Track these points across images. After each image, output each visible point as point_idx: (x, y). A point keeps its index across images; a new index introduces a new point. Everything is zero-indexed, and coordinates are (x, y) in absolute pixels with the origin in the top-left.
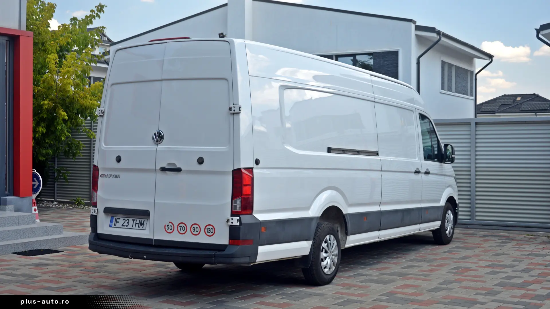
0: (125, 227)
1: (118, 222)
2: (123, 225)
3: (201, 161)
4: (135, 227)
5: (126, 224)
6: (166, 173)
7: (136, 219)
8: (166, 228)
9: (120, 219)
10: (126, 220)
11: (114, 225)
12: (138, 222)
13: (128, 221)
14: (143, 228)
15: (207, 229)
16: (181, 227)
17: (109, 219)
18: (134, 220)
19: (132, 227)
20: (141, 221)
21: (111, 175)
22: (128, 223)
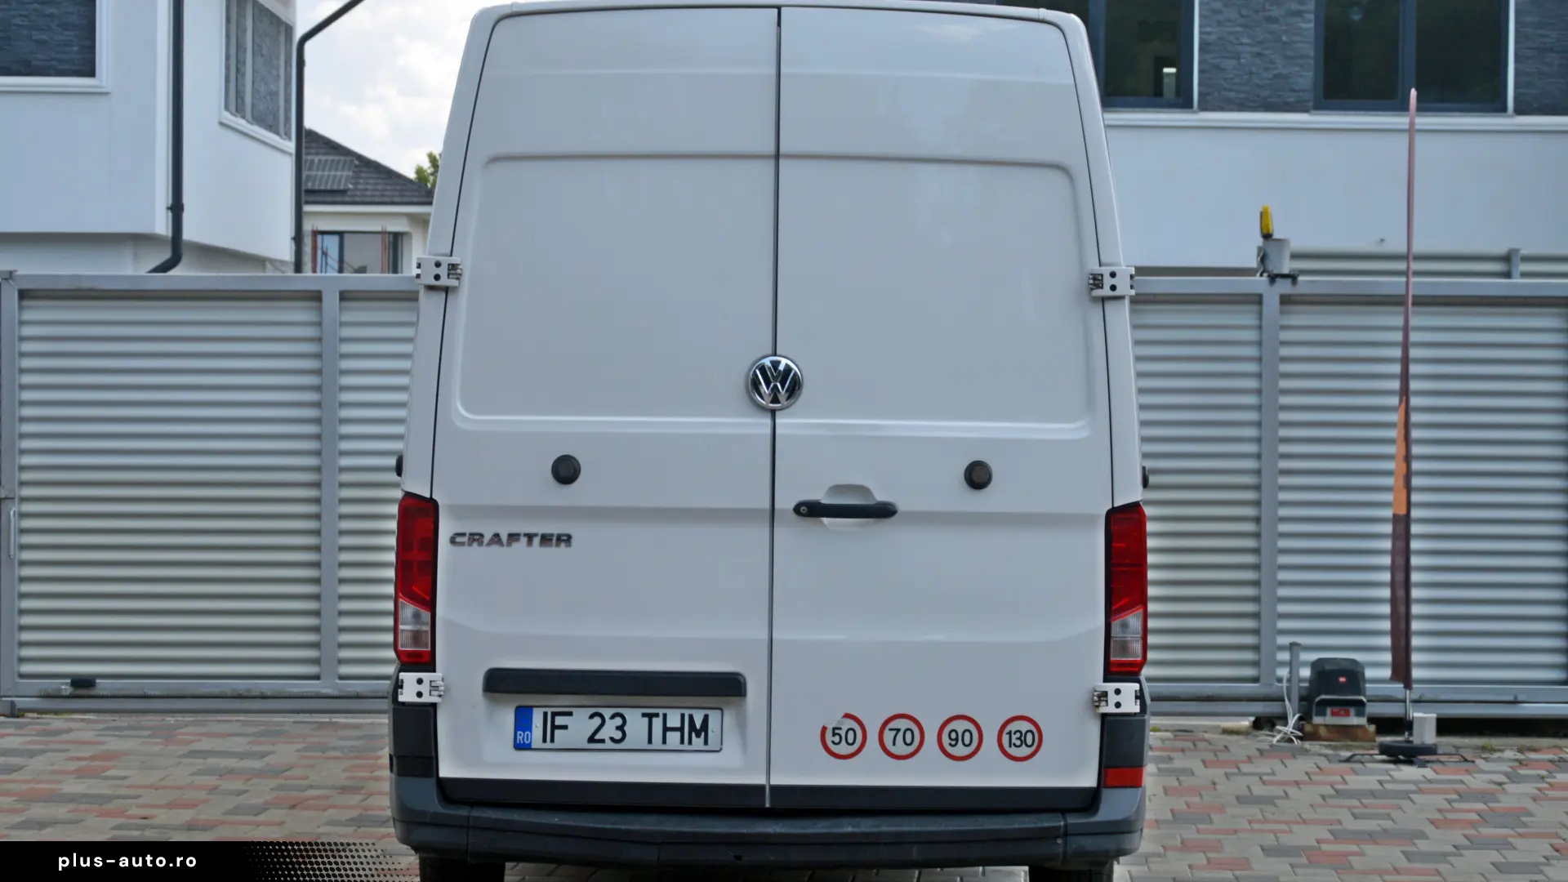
0: (609, 744)
1: (565, 727)
2: (597, 737)
3: (977, 477)
4: (664, 742)
5: (610, 730)
6: (822, 522)
7: (661, 712)
8: (829, 737)
9: (570, 714)
10: (607, 718)
11: (544, 740)
12: (674, 720)
13: (618, 721)
14: (706, 742)
15: (1010, 733)
16: (898, 730)
17: (507, 718)
18: (650, 716)
19: (650, 741)
20: (691, 717)
21: (513, 537)
22: (621, 728)
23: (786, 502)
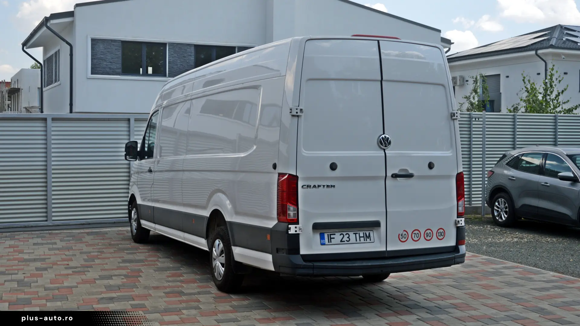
0: (346, 242)
1: (334, 238)
2: (343, 240)
3: (431, 166)
4: (360, 241)
5: (345, 238)
6: (397, 180)
7: (358, 232)
8: (400, 237)
9: (335, 234)
10: (345, 234)
11: (329, 242)
12: (362, 235)
13: (347, 236)
14: (370, 240)
15: (439, 233)
16: (415, 234)
17: (318, 237)
18: (356, 234)
19: (356, 241)
20: (366, 233)
21: (319, 186)
22: (348, 237)
23: (389, 174)
